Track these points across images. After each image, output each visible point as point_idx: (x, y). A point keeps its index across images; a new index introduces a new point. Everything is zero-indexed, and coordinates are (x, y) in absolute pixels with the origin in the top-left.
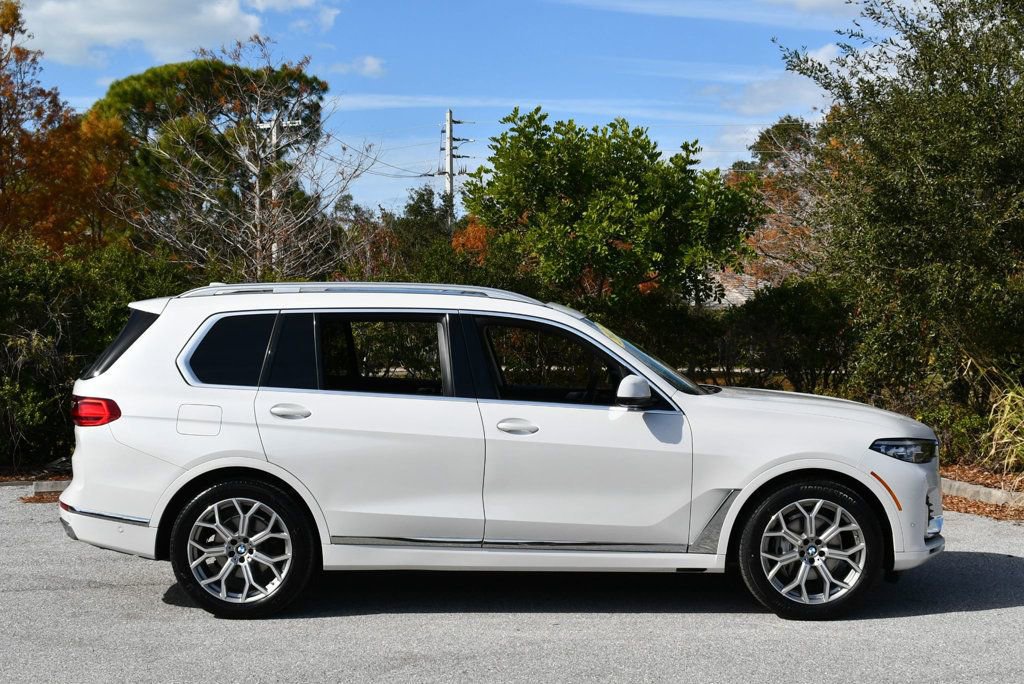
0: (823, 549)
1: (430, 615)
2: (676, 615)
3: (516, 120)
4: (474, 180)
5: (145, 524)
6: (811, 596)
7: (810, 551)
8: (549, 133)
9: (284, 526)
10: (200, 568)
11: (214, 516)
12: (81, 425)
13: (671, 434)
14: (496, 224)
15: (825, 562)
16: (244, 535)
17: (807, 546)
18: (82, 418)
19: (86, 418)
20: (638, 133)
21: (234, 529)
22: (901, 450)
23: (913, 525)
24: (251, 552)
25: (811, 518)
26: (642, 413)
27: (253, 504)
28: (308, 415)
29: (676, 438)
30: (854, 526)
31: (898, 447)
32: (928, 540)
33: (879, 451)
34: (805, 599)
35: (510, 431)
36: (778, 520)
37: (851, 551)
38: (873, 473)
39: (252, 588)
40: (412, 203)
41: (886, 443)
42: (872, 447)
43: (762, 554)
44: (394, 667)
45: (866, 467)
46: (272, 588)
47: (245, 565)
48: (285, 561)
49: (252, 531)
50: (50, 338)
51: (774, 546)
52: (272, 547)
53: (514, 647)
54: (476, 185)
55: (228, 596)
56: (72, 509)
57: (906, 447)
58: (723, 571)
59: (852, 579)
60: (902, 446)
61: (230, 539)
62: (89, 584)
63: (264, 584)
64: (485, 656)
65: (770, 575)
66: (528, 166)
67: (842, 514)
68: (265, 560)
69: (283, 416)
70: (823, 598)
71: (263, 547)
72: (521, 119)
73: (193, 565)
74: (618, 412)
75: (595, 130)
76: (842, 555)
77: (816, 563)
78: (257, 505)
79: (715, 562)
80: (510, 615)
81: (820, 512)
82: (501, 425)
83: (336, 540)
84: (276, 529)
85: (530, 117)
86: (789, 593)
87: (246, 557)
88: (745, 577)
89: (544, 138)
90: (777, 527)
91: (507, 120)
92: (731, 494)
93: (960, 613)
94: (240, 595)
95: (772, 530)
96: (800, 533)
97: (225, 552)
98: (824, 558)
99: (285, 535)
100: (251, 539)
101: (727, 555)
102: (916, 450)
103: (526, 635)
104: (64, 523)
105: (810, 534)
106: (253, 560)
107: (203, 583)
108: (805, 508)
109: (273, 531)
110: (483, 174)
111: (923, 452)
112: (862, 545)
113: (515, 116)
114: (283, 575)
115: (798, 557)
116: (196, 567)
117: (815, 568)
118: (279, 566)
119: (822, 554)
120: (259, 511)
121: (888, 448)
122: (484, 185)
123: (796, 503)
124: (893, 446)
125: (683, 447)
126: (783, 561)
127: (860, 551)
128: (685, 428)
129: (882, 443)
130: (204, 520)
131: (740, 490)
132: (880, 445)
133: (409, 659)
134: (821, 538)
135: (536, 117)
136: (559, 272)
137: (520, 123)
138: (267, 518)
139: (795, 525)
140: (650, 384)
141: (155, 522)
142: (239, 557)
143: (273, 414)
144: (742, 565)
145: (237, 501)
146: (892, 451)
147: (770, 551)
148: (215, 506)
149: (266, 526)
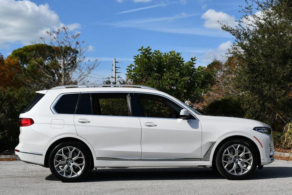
0: (240, 159)
3: (142, 50)
4: (129, 68)
5: (41, 155)
6: (237, 173)
7: (237, 160)
8: (152, 54)
9: (83, 155)
10: (57, 167)
11: (62, 152)
12: (22, 126)
15: (241, 163)
16: (71, 157)
17: (236, 158)
18: (22, 124)
20: (178, 54)
21: (68, 156)
22: (262, 130)
23: (266, 152)
24: (73, 163)
25: (236, 150)
26: (187, 120)
27: (73, 148)
28: (89, 122)
29: (197, 127)
30: (249, 152)
31: (261, 129)
32: (270, 156)
33: (256, 130)
34: (235, 174)
35: (149, 126)
36: (227, 151)
37: (249, 160)
38: (254, 137)
39: (73, 173)
41: (258, 128)
42: (253, 129)
43: (223, 161)
45: (251, 135)
46: (79, 173)
47: (71, 166)
48: (83, 165)
49: (73, 157)
50: (3, 114)
51: (226, 158)
52: (79, 161)
53: (152, 186)
54: (130, 70)
55: (66, 176)
56: (19, 151)
58: (211, 166)
59: (249, 168)
61: (66, 159)
63: (77, 172)
65: (225, 167)
66: (146, 63)
67: (246, 149)
68: (77, 165)
69: (82, 122)
70: (241, 174)
71: (76, 161)
72: (144, 50)
73: (55, 166)
74: (180, 120)
75: (165, 54)
76: (246, 161)
77: (238, 163)
78: (75, 148)
79: (209, 163)
81: (238, 149)
82: (146, 124)
83: (98, 158)
84: (80, 155)
85: (146, 49)
86: (231, 172)
87: (71, 164)
88: (218, 168)
89: (150, 56)
90: (227, 153)
91: (140, 50)
92: (213, 143)
94: (70, 175)
95: (225, 154)
96: (233, 155)
97: (65, 163)
98: (240, 162)
99: (83, 157)
100: (73, 159)
101: (212, 161)
105: (236, 155)
106: (73, 165)
107: (58, 172)
108: (235, 147)
109: (79, 156)
110: (132, 66)
111: (268, 131)
112: (252, 158)
114: (82, 169)
115: (233, 162)
117: (238, 165)
118: (81, 166)
119: (240, 161)
120: (75, 151)
122: (132, 69)
123: (232, 146)
125: (199, 130)
126: (229, 163)
127: (251, 160)
128: (199, 124)
129: (256, 128)
130: (59, 153)
131: (216, 142)
134: (240, 156)
135: (148, 50)
137: (143, 51)
138: (78, 153)
139: (232, 153)
140: (189, 112)
141: (44, 154)
142: (69, 164)
143: (79, 122)
144: (217, 164)
145: (69, 147)
146: (259, 131)
147: (225, 160)
148: (62, 149)
149: (77, 155)
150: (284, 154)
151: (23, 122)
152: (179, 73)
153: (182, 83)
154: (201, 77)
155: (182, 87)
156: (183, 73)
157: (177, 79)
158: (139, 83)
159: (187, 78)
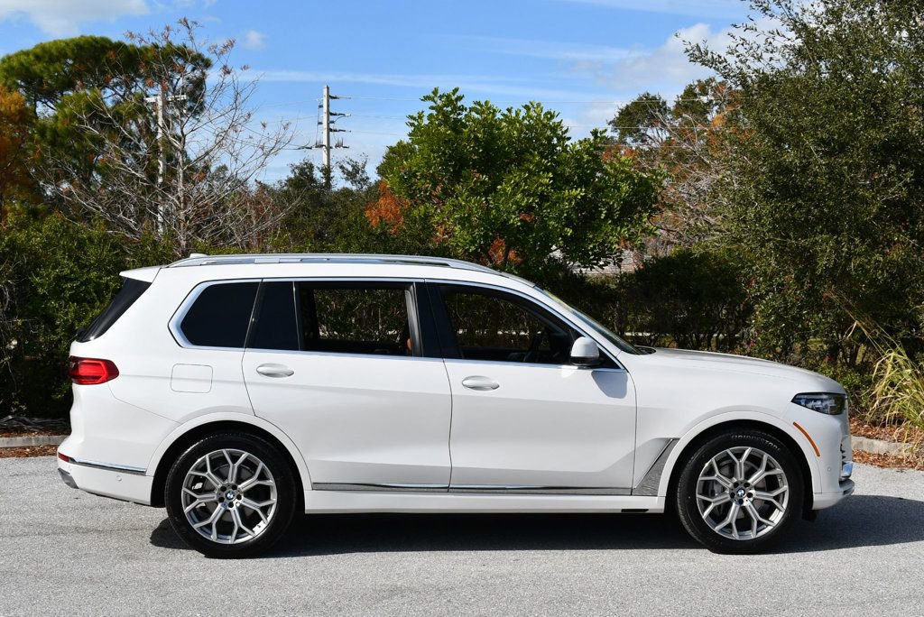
0: (751, 491)
1: (400, 554)
2: (620, 551)
3: (436, 99)
5: (142, 473)
6: (741, 533)
7: (740, 493)
8: (464, 113)
9: (269, 474)
10: (192, 513)
11: (205, 465)
12: (81, 383)
13: (617, 390)
14: (412, 196)
15: (752, 502)
16: (233, 482)
17: (737, 489)
18: (82, 377)
19: (87, 377)
20: (550, 115)
21: (224, 478)
22: (819, 404)
23: (830, 469)
24: (239, 498)
25: (740, 464)
26: (590, 371)
27: (242, 454)
28: (291, 374)
29: (621, 393)
30: (779, 471)
31: (815, 400)
32: (841, 483)
33: (800, 404)
34: (735, 535)
35: (474, 388)
36: (711, 466)
37: (776, 493)
38: (795, 424)
39: (240, 530)
40: (294, 176)
41: (806, 397)
42: (792, 401)
43: (698, 496)
44: (384, 598)
45: (788, 418)
46: (260, 529)
47: (234, 510)
48: (271, 505)
49: (240, 480)
51: (708, 489)
52: (259, 493)
53: (485, 579)
55: (218, 538)
56: (72, 460)
57: (822, 400)
58: (663, 512)
59: (777, 517)
60: (818, 399)
61: (220, 486)
62: (77, 529)
63: (251, 527)
64: (462, 587)
65: (705, 515)
67: (768, 460)
68: (252, 505)
69: (268, 375)
70: (752, 535)
71: (250, 494)
72: (441, 97)
73: (187, 510)
74: (568, 371)
75: (509, 110)
76: (768, 496)
77: (745, 504)
78: (245, 455)
79: (655, 503)
80: (473, 553)
81: (748, 459)
82: (466, 382)
83: (317, 486)
84: (262, 477)
85: (448, 97)
86: (721, 530)
87: (234, 503)
88: (682, 517)
89: (459, 117)
90: (711, 472)
91: (427, 98)
92: (670, 443)
93: (870, 547)
94: (229, 537)
95: (705, 475)
96: (730, 477)
97: (215, 498)
98: (751, 499)
99: (271, 482)
100: (239, 486)
101: (666, 497)
102: (830, 403)
103: (492, 569)
104: (63, 473)
105: (740, 477)
106: (241, 505)
107: (196, 526)
108: (735, 455)
109: (259, 479)
111: (836, 405)
112: (785, 487)
113: (435, 95)
114: (269, 518)
115: (729, 498)
116: (189, 512)
117: (744, 509)
118: (265, 510)
119: (750, 495)
120: (246, 461)
121: (808, 401)
123: (728, 451)
124: (811, 400)
125: (628, 401)
126: (715, 502)
127: (784, 493)
128: (629, 384)
129: (802, 397)
130: (196, 469)
131: (678, 439)
132: (801, 399)
133: (394, 591)
134: (750, 481)
135: (453, 98)
137: (439, 102)
138: (254, 467)
139: (726, 470)
140: (598, 345)
141: (152, 471)
142: (228, 502)
143: (259, 373)
144: (679, 506)
145: (227, 452)
146: (810, 405)
147: (705, 493)
148: (207, 456)
149: (253, 475)
150: (872, 443)
151: (83, 371)
152: (551, 175)
154: (619, 191)
155: (558, 218)
156: (562, 175)
157: (543, 194)
158: (422, 201)
159: (578, 192)
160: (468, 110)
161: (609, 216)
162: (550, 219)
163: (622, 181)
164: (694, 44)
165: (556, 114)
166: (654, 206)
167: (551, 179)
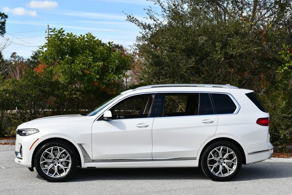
4: (41, 50)
8: (65, 36)
14: (48, 64)
40: (33, 56)
54: (42, 51)
66: (58, 46)
72: (56, 31)
75: (81, 35)
85: (59, 31)
89: (63, 38)
110: (44, 48)
113: (54, 30)
122: (44, 51)
135: (61, 31)
136: (66, 79)
137: (55, 33)
152: (92, 57)
153: (96, 68)
154: (115, 63)
155: (95, 72)
156: (96, 57)
157: (90, 64)
158: (51, 65)
159: (101, 64)
160: (66, 35)
161: (112, 71)
162: (92, 72)
163: (116, 59)
164: (128, 15)
165: (95, 37)
166: (128, 68)
167: (92, 59)
